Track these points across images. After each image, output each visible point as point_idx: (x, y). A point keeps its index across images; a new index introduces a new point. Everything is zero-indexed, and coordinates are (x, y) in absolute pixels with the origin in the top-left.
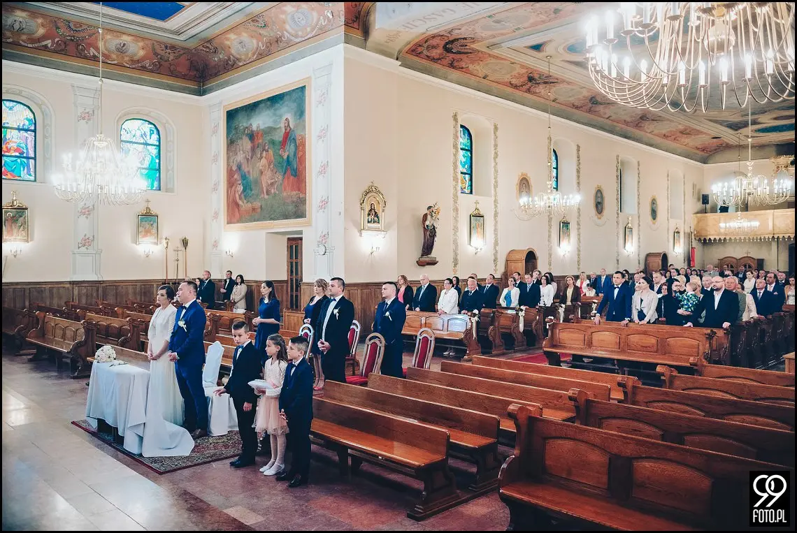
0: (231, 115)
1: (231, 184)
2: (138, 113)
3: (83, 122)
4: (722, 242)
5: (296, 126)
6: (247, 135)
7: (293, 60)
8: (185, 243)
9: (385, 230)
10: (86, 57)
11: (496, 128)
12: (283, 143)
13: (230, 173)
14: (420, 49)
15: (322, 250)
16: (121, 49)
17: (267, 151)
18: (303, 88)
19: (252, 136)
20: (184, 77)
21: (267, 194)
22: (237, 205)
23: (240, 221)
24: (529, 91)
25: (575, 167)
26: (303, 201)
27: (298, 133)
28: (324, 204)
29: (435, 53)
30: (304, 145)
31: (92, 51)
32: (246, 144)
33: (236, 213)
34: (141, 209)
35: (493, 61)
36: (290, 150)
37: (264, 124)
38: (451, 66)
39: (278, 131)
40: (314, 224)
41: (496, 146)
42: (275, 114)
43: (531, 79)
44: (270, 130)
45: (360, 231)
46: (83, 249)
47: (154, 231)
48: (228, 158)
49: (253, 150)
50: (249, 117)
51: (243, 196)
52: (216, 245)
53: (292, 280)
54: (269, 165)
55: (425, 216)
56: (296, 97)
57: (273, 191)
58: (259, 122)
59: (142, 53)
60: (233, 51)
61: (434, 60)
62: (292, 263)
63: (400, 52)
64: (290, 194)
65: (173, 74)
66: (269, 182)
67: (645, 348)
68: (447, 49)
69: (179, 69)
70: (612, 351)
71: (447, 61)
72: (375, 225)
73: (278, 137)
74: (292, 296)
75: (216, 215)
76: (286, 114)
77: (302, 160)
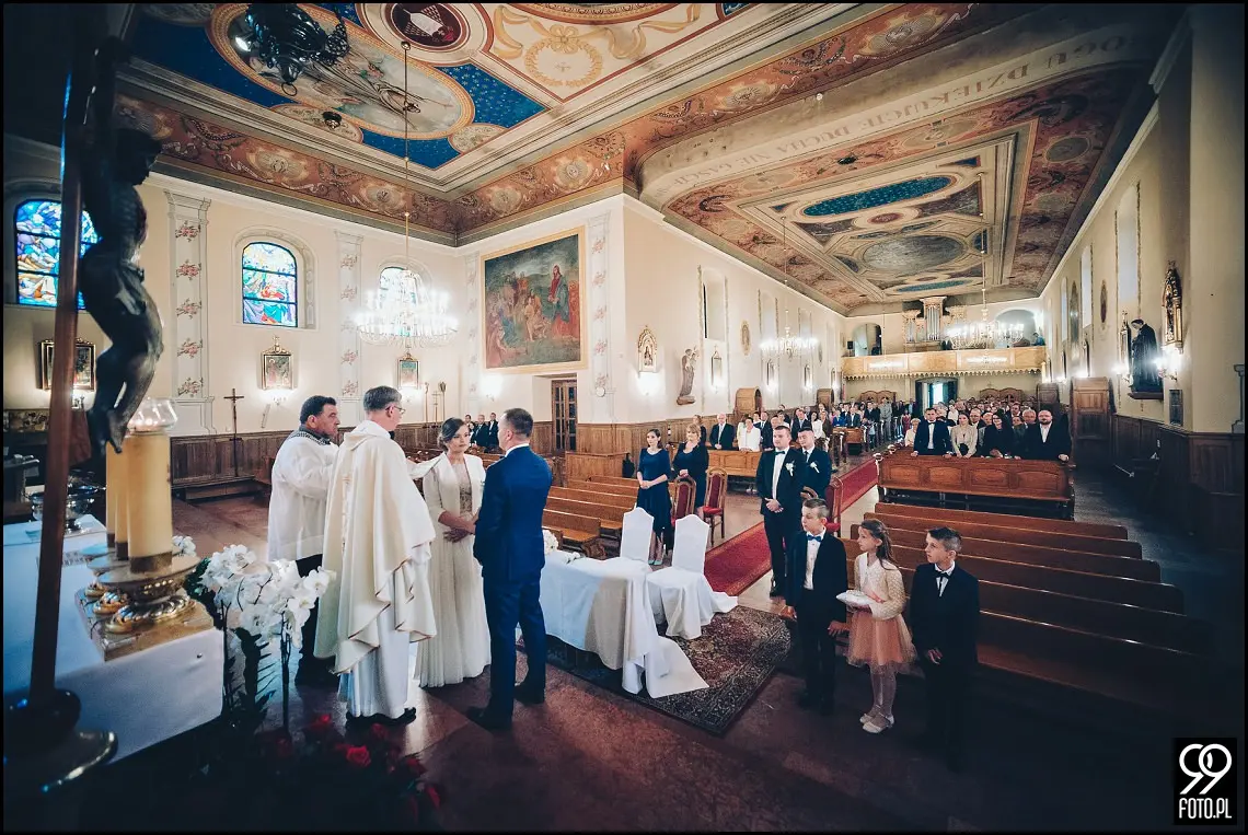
0: (491, 265)
1: (490, 330)
2: (397, 262)
3: (346, 269)
4: (862, 379)
5: (568, 273)
6: (510, 283)
7: (563, 211)
8: (443, 387)
9: (658, 371)
10: (348, 204)
11: (726, 281)
12: (552, 290)
13: (489, 320)
14: (680, 205)
15: (601, 391)
16: (383, 199)
17: (534, 297)
18: (575, 237)
19: (515, 284)
20: (440, 229)
21: (534, 339)
22: (499, 350)
23: (503, 364)
24: (749, 250)
25: (775, 317)
26: (577, 345)
27: (569, 280)
28: (602, 347)
29: (689, 210)
30: (576, 290)
31: (355, 199)
32: (509, 291)
33: (495, 357)
34: (402, 354)
35: (736, 219)
36: (560, 294)
37: (529, 271)
38: (699, 223)
39: (546, 278)
40: (590, 365)
41: (727, 296)
42: (542, 263)
43: (755, 239)
44: (536, 277)
45: (639, 372)
46: (348, 395)
47: (415, 376)
48: (487, 305)
49: (516, 298)
50: (511, 266)
51: (505, 341)
52: (473, 389)
53: (558, 421)
54: (536, 311)
55: (685, 359)
56: (568, 246)
57: (540, 336)
58: (524, 270)
59: (402, 203)
60: (493, 204)
61: (688, 216)
62: (558, 405)
63: (664, 206)
64: (559, 337)
65: (430, 225)
66: (536, 327)
67: (993, 483)
68: (702, 207)
69: (436, 221)
70: (948, 486)
71: (697, 218)
72: (650, 367)
73: (548, 283)
74: (558, 437)
75: (474, 360)
76: (556, 262)
77: (575, 306)
